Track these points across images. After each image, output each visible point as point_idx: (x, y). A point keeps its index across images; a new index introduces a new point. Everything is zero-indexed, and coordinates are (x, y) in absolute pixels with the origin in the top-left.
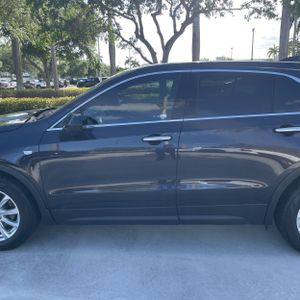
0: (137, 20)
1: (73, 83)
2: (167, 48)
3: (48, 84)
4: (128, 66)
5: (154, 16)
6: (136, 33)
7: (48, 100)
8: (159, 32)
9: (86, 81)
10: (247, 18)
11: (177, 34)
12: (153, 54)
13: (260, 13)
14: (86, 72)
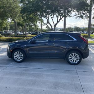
0: (48, 19)
1: (30, 33)
2: (55, 26)
3: (23, 34)
4: (46, 29)
5: (52, 18)
6: (47, 22)
7: (24, 38)
8: (53, 22)
9: (34, 33)
10: (76, 18)
11: (58, 22)
12: (52, 27)
13: (79, 17)
14: (34, 30)
